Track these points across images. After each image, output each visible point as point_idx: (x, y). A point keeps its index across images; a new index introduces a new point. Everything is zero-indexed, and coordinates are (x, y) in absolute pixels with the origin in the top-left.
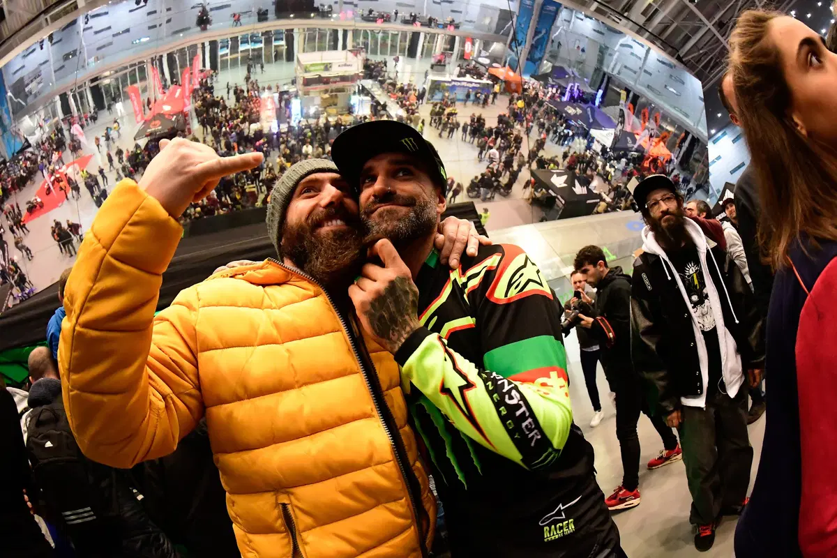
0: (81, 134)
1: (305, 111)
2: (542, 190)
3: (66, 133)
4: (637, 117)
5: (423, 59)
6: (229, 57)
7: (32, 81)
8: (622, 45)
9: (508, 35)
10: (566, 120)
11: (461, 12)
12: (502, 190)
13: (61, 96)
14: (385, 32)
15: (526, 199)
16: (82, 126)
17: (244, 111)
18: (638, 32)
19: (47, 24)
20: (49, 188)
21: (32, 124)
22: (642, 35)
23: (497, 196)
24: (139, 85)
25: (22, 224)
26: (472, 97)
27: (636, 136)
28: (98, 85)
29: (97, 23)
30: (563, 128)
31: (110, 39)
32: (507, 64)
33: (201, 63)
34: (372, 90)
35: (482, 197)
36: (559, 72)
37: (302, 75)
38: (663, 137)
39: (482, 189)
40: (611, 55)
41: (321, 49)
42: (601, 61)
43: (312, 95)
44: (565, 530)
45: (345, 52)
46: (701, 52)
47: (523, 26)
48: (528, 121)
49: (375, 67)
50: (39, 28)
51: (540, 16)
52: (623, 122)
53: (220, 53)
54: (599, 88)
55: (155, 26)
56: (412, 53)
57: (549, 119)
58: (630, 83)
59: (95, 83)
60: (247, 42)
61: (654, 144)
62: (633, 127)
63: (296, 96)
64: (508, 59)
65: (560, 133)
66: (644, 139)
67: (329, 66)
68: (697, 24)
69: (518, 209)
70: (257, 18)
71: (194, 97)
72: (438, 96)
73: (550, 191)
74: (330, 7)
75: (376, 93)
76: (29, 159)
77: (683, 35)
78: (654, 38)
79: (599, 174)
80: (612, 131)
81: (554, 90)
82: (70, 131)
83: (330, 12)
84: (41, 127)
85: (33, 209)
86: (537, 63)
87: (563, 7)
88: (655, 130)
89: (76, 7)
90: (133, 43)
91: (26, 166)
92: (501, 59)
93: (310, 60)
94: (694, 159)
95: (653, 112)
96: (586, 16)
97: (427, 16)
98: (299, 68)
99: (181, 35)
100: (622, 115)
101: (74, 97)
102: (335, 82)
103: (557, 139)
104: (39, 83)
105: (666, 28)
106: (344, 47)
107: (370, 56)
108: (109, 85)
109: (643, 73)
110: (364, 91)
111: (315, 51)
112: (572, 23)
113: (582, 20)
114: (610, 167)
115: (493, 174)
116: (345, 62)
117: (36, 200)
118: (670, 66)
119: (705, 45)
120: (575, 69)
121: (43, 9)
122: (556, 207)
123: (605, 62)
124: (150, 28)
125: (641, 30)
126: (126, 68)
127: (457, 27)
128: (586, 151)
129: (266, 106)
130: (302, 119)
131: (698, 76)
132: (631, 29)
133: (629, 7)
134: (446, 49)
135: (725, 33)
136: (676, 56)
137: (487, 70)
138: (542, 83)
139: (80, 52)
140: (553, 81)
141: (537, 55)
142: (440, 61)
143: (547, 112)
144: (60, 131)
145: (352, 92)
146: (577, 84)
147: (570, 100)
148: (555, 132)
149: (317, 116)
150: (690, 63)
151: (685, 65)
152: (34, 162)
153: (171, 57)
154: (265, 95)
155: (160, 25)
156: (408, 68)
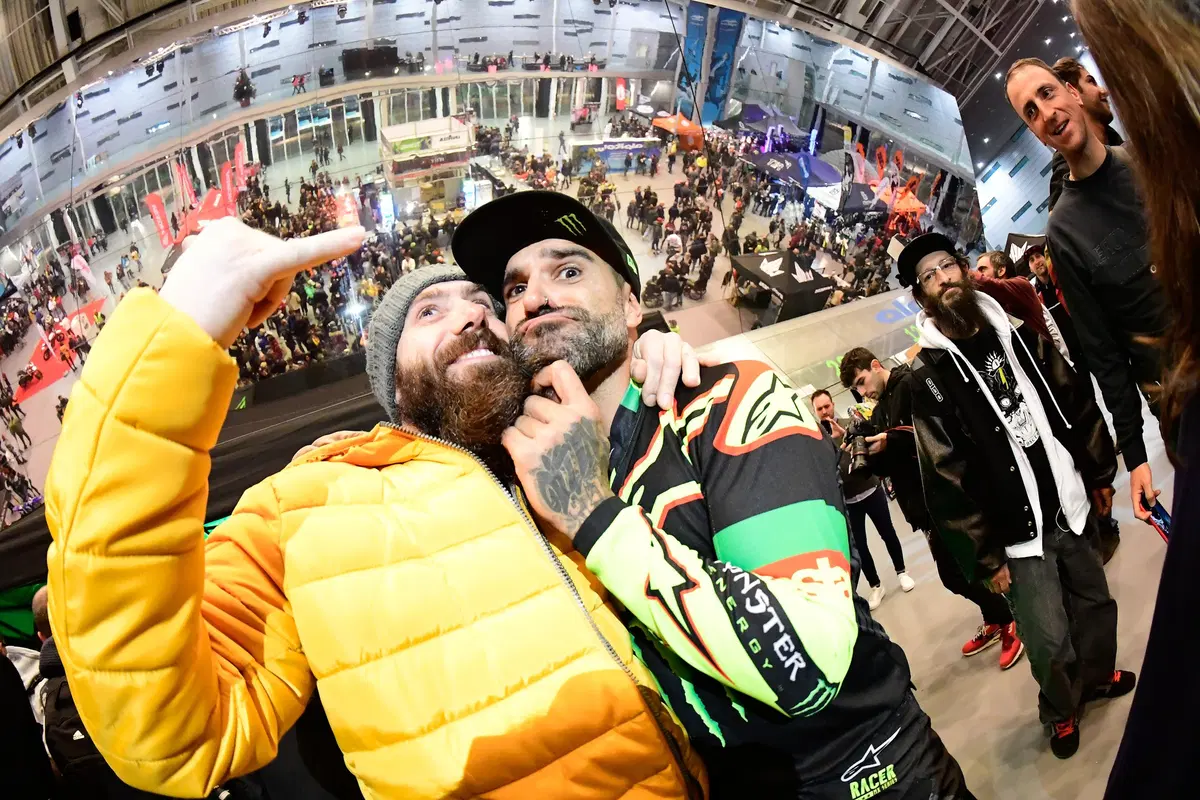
0: (84, 267)
1: (400, 210)
2: (749, 284)
3: (65, 269)
4: (871, 160)
5: (560, 116)
6: (285, 142)
7: (10, 195)
8: (836, 62)
9: (674, 69)
10: (772, 179)
11: (604, 44)
12: (692, 291)
13: (52, 215)
14: (501, 85)
15: (728, 300)
16: (86, 258)
17: (314, 218)
18: (857, 40)
19: (26, 110)
20: (48, 351)
21: (16, 259)
22: (864, 43)
23: (685, 301)
24: (161, 192)
25: (14, 404)
26: (634, 164)
27: (873, 188)
28: (103, 196)
29: (96, 106)
30: (767, 192)
31: (115, 128)
32: (679, 109)
33: (245, 155)
34: (492, 169)
35: (665, 305)
36: (752, 113)
37: (389, 159)
38: (912, 184)
39: (664, 293)
40: (822, 78)
41: (414, 118)
42: (810, 89)
43: (407, 186)
44: (882, 782)
45: (447, 118)
46: (950, 54)
47: (694, 53)
48: (718, 188)
49: (492, 137)
50: (14, 116)
51: (717, 35)
52: (852, 172)
53: (272, 137)
54: (812, 128)
55: (177, 105)
56: (542, 110)
57: (746, 181)
58: (854, 113)
59: (99, 193)
60: (309, 118)
61: (899, 195)
62: (867, 176)
63: (385, 190)
64: (679, 103)
65: (764, 199)
66: (885, 190)
67: (427, 141)
68: (941, 15)
69: (718, 316)
70: (318, 82)
71: (241, 204)
72: (586, 168)
73: (761, 284)
74: (421, 56)
75: (497, 174)
76: (16, 309)
77: (920, 36)
78: (881, 45)
79: (826, 250)
80: (838, 186)
81: (749, 140)
82: (69, 265)
83: (421, 64)
84: (28, 261)
85: (28, 381)
86: (720, 104)
87: (748, 17)
88: (899, 177)
89: (64, 83)
90: (148, 133)
91: (13, 320)
92: (669, 103)
93: (400, 135)
94: (959, 209)
95: (892, 150)
96: (783, 27)
97: (557, 54)
98: (385, 149)
99: (215, 116)
100: (849, 161)
101: (71, 214)
102: (439, 163)
103: (760, 208)
104: (20, 198)
105: (897, 27)
106: (446, 112)
107: (483, 122)
108: (118, 196)
109: (871, 97)
110: (480, 172)
111: (405, 122)
112: (763, 41)
113: (777, 33)
114: (842, 239)
115: (677, 270)
116: (449, 134)
117: (30, 368)
118: (909, 81)
119: (954, 44)
120: (775, 106)
121: (18, 86)
122: (771, 305)
123: (817, 88)
124: (171, 107)
125: (861, 35)
126: (141, 168)
127: (602, 66)
128: (804, 219)
129: (344, 208)
130: (397, 222)
131: (950, 89)
132: (848, 36)
133: (841, 6)
134: (588, 100)
135: (981, 21)
136: (915, 66)
137: (651, 122)
138: (731, 131)
139: (74, 150)
140: (746, 127)
141: (720, 92)
142: (582, 119)
143: (743, 171)
144: (56, 265)
145: (464, 176)
146: (780, 126)
147: (773, 150)
148: (758, 199)
149: (417, 216)
150: (935, 74)
151: (930, 76)
152: (24, 314)
153: (202, 149)
154: (341, 192)
155: (184, 103)
156: (540, 132)
